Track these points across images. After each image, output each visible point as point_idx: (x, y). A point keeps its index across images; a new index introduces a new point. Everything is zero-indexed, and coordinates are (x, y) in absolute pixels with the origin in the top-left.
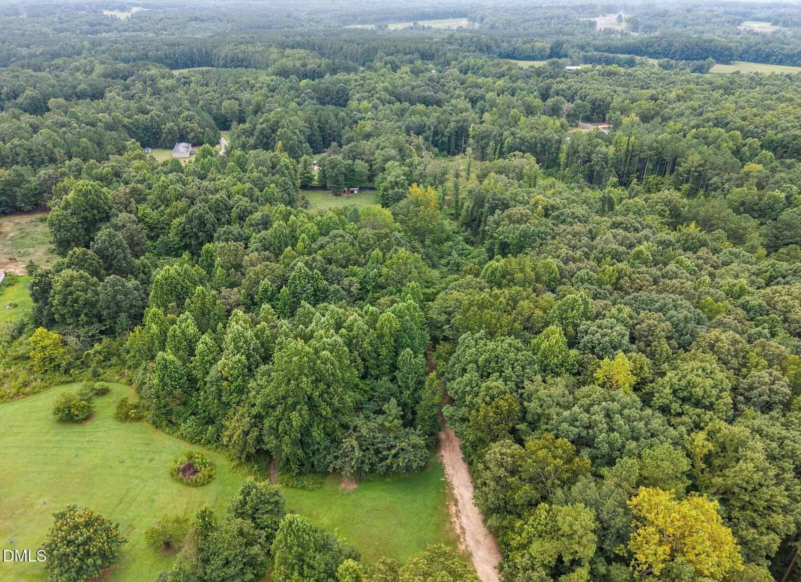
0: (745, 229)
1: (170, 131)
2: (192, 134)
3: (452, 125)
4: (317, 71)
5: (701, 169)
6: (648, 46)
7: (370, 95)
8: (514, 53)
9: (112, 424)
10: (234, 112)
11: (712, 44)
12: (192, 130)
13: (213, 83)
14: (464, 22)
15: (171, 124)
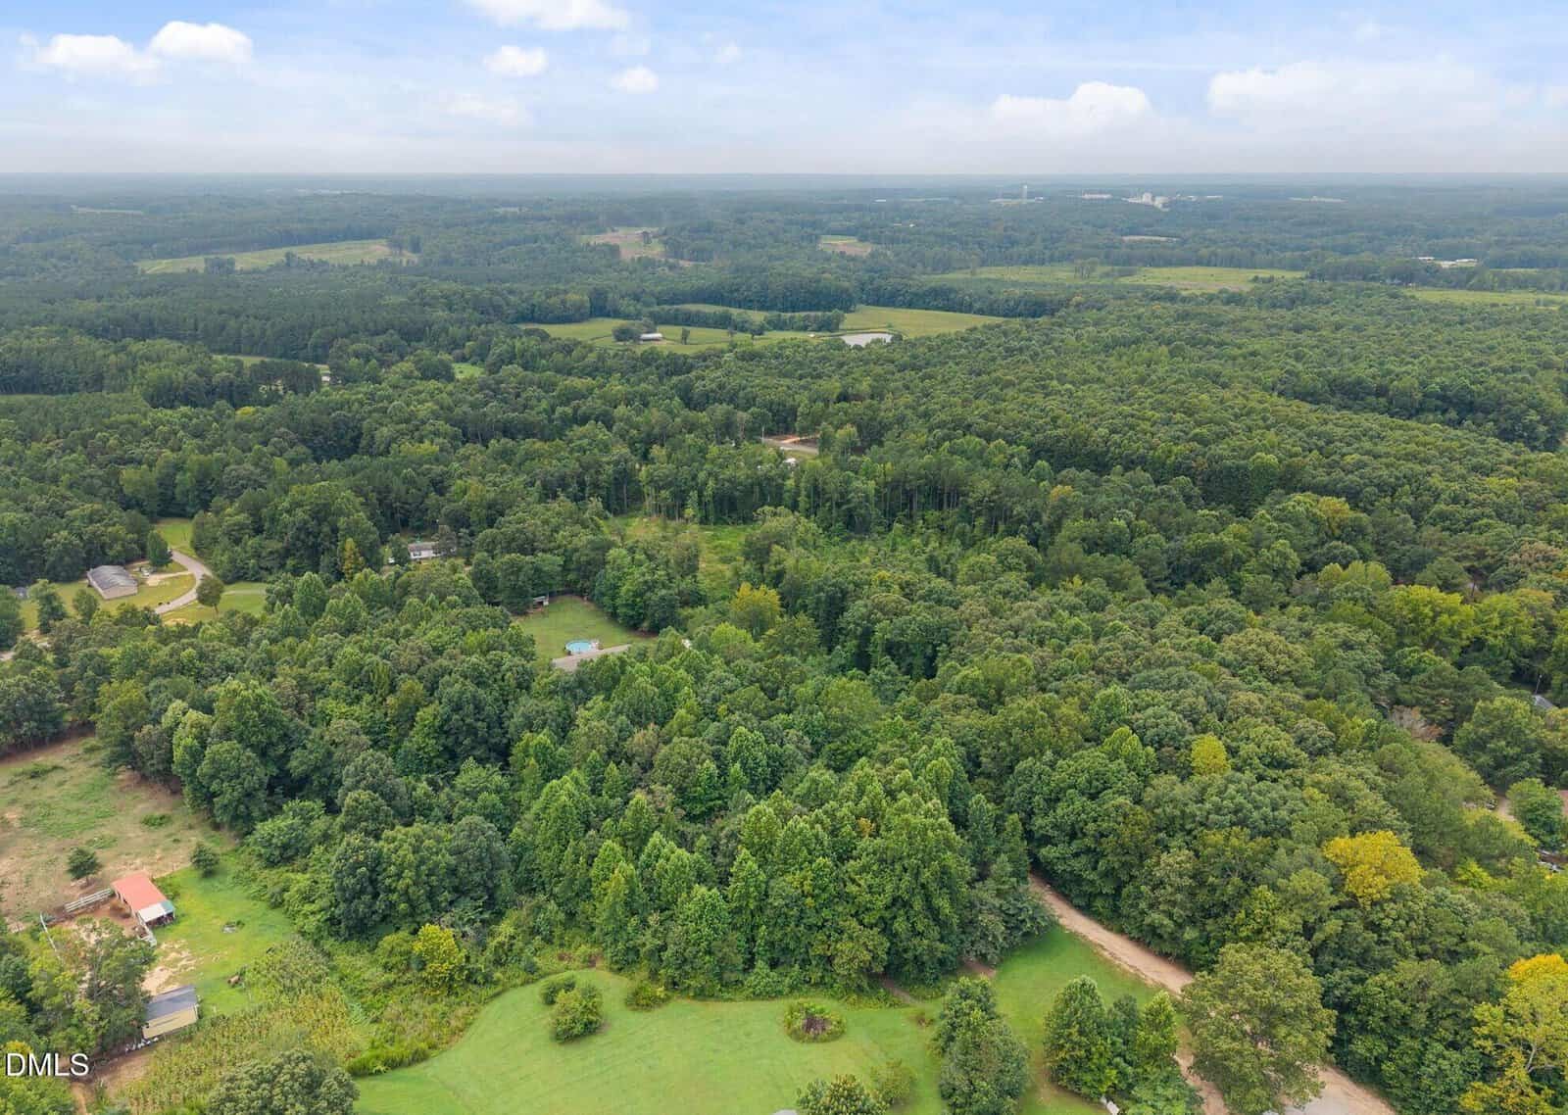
0: (1121, 573)
1: (67, 549)
2: (118, 547)
3: (610, 469)
4: (236, 383)
5: (996, 497)
6: (732, 292)
7: (411, 427)
8: (533, 312)
9: (636, 1019)
10: (151, 487)
11: (821, 285)
12: (115, 539)
13: (49, 433)
14: (377, 251)
15: (64, 533)
